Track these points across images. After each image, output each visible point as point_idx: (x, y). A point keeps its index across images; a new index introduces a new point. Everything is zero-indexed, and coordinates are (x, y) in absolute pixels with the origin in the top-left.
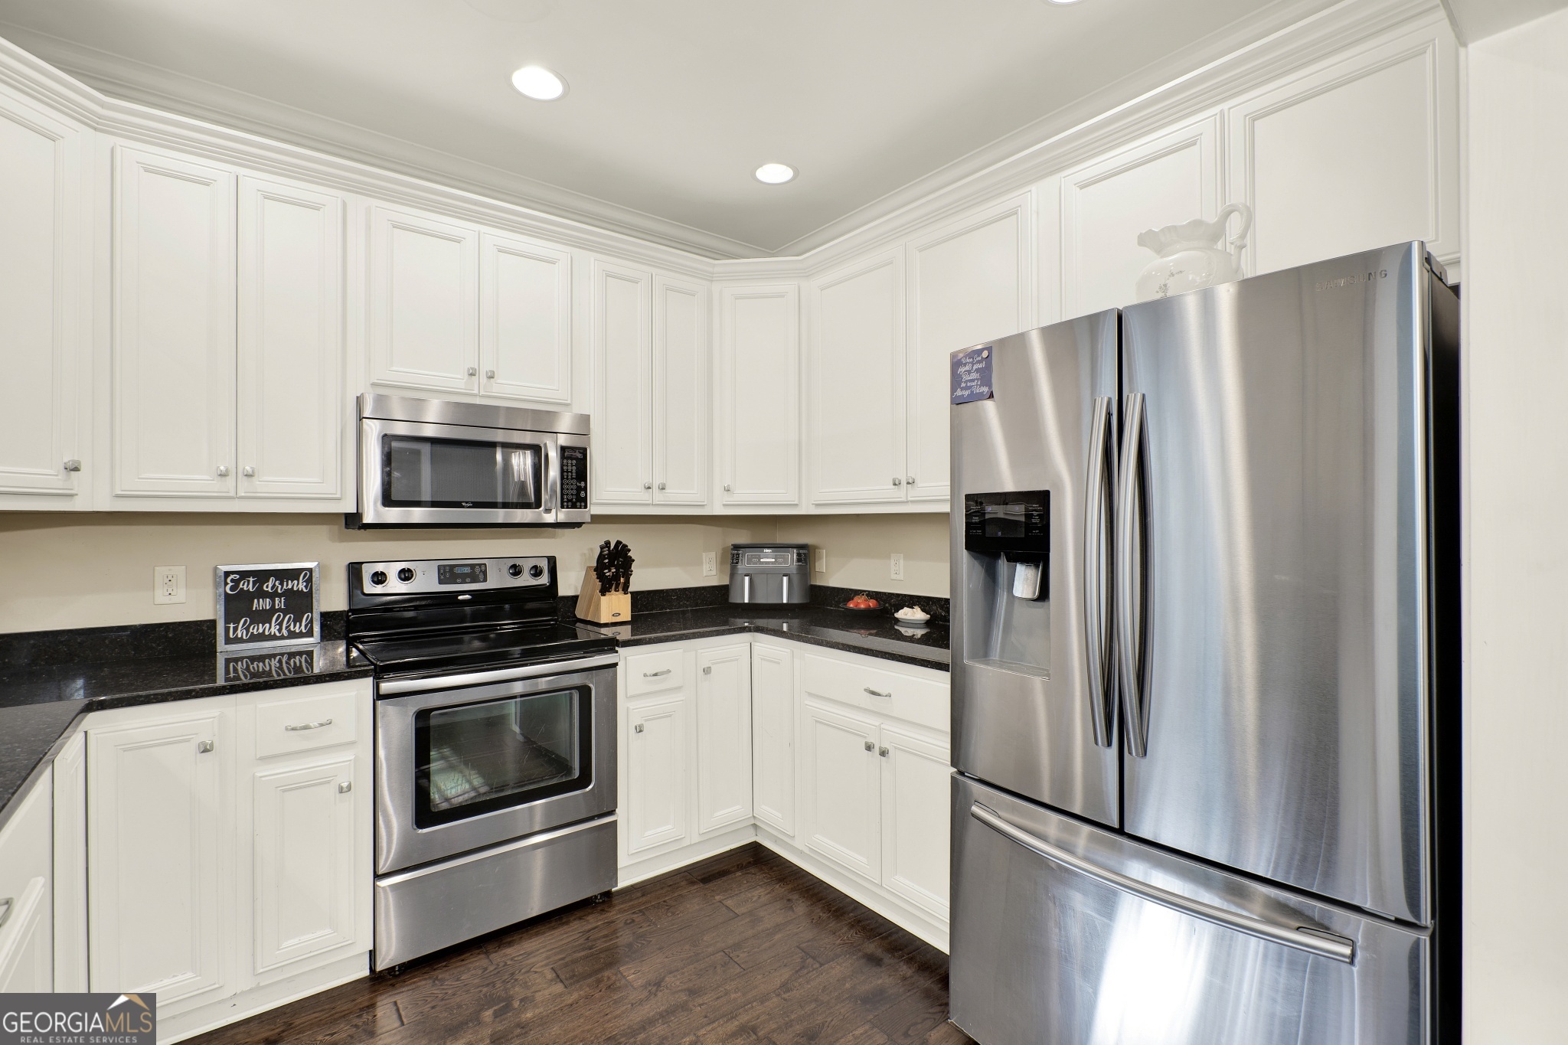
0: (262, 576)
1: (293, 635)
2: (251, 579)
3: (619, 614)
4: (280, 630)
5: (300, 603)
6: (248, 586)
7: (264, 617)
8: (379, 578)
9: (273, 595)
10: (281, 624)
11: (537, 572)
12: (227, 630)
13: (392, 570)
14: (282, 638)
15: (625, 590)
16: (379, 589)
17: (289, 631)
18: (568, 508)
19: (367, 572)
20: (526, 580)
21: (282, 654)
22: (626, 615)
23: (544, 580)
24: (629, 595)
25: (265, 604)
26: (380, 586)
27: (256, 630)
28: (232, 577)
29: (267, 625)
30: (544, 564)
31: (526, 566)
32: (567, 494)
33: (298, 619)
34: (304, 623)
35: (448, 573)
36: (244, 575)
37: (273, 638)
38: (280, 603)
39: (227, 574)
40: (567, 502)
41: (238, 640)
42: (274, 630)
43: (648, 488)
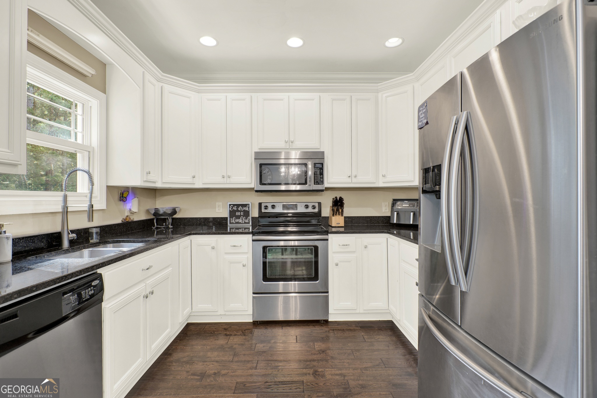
0: (238, 206)
1: (245, 223)
2: (236, 207)
3: (339, 224)
4: (242, 221)
5: (247, 214)
6: (235, 208)
7: (238, 217)
8: (266, 207)
9: (240, 211)
10: (242, 220)
11: (314, 207)
12: (230, 220)
13: (269, 206)
14: (243, 223)
15: (342, 215)
16: (266, 211)
17: (244, 222)
18: (316, 184)
19: (263, 206)
20: (310, 210)
21: (243, 228)
22: (342, 224)
23: (316, 210)
24: (343, 217)
25: (238, 214)
26: (266, 210)
27: (237, 220)
28: (231, 206)
29: (239, 220)
30: (317, 205)
31: (310, 205)
32: (316, 180)
33: (246, 219)
34: (248, 220)
35: (284, 207)
36: (234, 205)
37: (240, 223)
38: (242, 213)
39: (230, 205)
40: (316, 183)
41: (233, 223)
42: (241, 221)
43: (349, 177)
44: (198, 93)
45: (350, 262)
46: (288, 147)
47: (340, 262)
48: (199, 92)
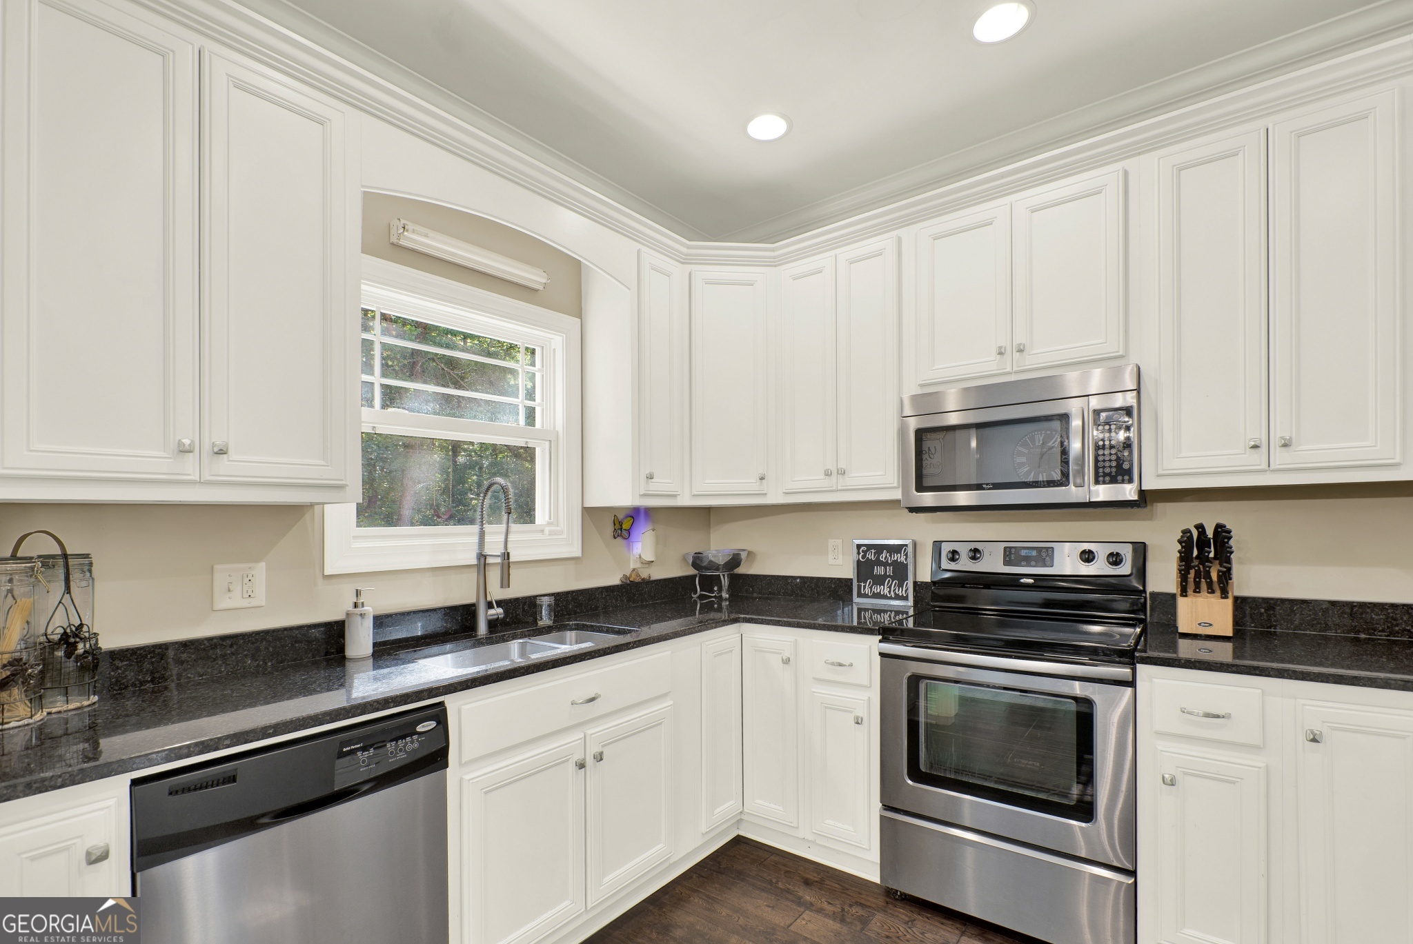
0: (879, 549)
1: (897, 597)
2: (873, 551)
3: (1211, 625)
4: (890, 592)
5: (900, 572)
6: (871, 556)
7: (880, 580)
8: (954, 555)
9: (885, 564)
10: (890, 587)
11: (1115, 559)
12: (859, 587)
13: (964, 550)
14: (891, 598)
15: (1224, 594)
16: (953, 566)
17: (895, 593)
18: (1104, 483)
19: (946, 549)
20: (1099, 568)
21: (891, 611)
22: (1225, 626)
23: (1125, 569)
24: (1228, 603)
25: (879, 570)
26: (953, 563)
27: (877, 589)
28: (862, 548)
29: (882, 587)
30: (1127, 552)
31: (1101, 551)
32: (1104, 467)
33: (900, 585)
34: (904, 589)
35: (1011, 555)
36: (869, 547)
37: (885, 597)
38: (890, 571)
39: (859, 546)
40: (1104, 476)
41: (866, 596)
42: (886, 591)
43: (1255, 447)
44: (775, 266)
45: (1234, 783)
46: (1008, 369)
47: (1185, 774)
48: (775, 263)
